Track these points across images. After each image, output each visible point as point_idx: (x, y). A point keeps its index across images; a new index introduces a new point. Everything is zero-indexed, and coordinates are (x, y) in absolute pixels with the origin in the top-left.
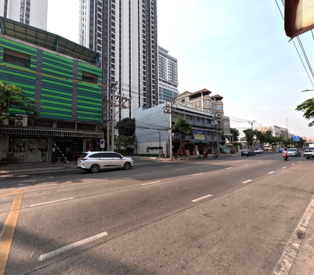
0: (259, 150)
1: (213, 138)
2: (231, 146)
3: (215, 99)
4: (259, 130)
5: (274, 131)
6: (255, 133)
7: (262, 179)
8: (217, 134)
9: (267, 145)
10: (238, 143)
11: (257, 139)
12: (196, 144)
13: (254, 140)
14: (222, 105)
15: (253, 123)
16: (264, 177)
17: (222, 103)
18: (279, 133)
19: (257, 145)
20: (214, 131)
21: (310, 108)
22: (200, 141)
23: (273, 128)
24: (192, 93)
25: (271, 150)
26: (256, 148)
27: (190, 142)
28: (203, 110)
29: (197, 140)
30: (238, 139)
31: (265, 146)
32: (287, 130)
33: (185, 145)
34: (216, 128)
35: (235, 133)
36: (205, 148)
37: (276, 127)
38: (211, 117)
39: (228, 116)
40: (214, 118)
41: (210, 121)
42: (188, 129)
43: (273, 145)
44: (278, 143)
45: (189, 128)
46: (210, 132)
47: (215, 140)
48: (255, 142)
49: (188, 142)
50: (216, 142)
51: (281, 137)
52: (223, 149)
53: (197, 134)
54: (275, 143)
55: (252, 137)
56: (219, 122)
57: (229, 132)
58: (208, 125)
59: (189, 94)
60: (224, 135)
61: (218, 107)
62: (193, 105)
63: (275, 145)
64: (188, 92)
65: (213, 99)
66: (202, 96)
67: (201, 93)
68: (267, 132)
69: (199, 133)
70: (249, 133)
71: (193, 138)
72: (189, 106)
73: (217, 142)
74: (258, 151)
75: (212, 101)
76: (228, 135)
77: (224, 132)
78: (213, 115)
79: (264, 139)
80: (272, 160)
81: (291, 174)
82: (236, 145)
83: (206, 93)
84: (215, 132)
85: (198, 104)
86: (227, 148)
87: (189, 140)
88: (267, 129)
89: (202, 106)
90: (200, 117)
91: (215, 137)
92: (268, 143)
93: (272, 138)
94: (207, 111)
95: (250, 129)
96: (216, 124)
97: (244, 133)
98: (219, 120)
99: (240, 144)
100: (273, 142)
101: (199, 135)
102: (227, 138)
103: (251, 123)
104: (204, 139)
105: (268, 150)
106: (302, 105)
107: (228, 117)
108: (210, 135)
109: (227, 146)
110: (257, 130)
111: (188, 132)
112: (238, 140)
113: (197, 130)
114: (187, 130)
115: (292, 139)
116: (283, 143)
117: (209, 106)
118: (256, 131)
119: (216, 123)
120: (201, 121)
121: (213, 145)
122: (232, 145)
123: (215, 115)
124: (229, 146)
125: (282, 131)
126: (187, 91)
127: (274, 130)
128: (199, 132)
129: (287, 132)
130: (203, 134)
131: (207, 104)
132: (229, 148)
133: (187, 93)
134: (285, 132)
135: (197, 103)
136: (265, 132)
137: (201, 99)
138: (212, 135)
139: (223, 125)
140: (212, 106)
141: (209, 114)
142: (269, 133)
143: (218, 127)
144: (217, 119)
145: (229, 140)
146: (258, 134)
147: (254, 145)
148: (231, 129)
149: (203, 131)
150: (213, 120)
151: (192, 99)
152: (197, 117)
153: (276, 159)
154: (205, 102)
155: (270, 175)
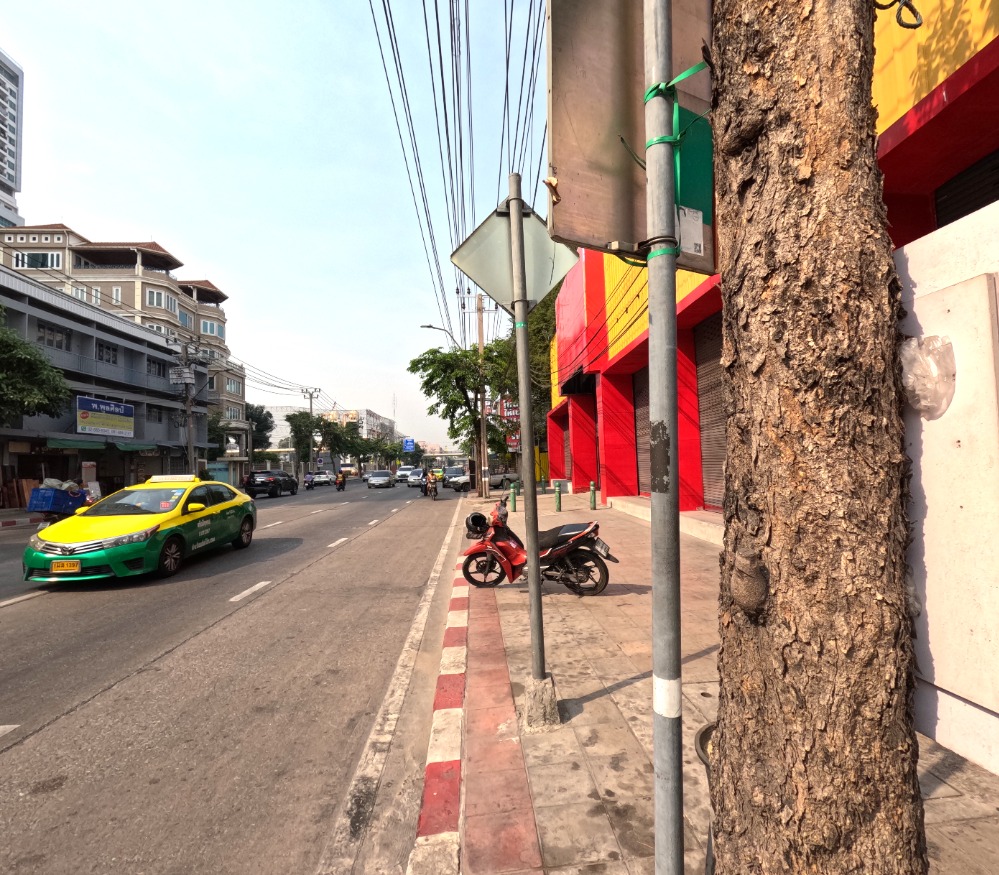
0: (325, 473)
1: (171, 433)
2: (241, 463)
3: (195, 294)
4: (331, 417)
5: (365, 425)
6: (318, 426)
7: (305, 571)
8: (191, 420)
9: (348, 461)
10: (268, 453)
11: (323, 443)
12: (88, 454)
13: (315, 445)
14: (222, 321)
15: (315, 395)
16: (311, 561)
17: (222, 313)
18: (375, 429)
19: (320, 461)
20: (178, 405)
21: (434, 371)
22: (107, 444)
23: (364, 415)
24: (89, 243)
25: (356, 474)
26: (319, 468)
27: (51, 445)
28: (138, 320)
29: (95, 439)
30: (271, 440)
31: (342, 462)
32: (392, 423)
33: (20, 457)
34: (187, 397)
35: (260, 421)
36: (132, 471)
37: (370, 413)
38: (170, 352)
39: (239, 363)
40: (180, 359)
41: (162, 367)
42: (33, 383)
43: (360, 461)
44: (372, 456)
45: (43, 382)
46: (160, 408)
47: (182, 442)
48: (318, 452)
49: (38, 442)
50: (184, 450)
51: (378, 441)
52: (210, 474)
53: (95, 410)
54: (364, 455)
55: (309, 436)
56: (199, 376)
57: (242, 417)
58: (155, 383)
59: (74, 243)
60: (221, 424)
61: (205, 324)
62: (94, 293)
63: (366, 460)
64: (71, 233)
65: (186, 289)
66: (139, 268)
67: (134, 255)
68: (349, 424)
69: (102, 407)
70: (302, 424)
71: (72, 427)
72: (68, 289)
73: (187, 447)
74: (323, 478)
75: (184, 298)
76: (233, 425)
77: (220, 414)
78: (178, 348)
79: (341, 445)
80: (351, 501)
81: (384, 540)
82: (259, 459)
83: (158, 260)
84: (184, 411)
85: (117, 294)
86: (227, 470)
87: (42, 435)
88: (351, 416)
89: (138, 306)
90: (113, 345)
91: (181, 429)
92: (349, 456)
93: (359, 441)
94: (159, 328)
95: (307, 413)
96: (188, 381)
97: (288, 424)
98: (200, 369)
99: (274, 458)
100: (361, 452)
101: (104, 414)
102: (234, 436)
103: (308, 396)
104: (132, 435)
105: (349, 473)
106: (419, 361)
107: (241, 368)
108: (160, 420)
109: (230, 462)
110: (325, 418)
111: (36, 398)
112: (269, 444)
113: (97, 396)
114: (27, 386)
115: (401, 446)
116: (382, 455)
117: (166, 311)
118: (320, 419)
119: (188, 377)
120: (121, 360)
121: (172, 458)
122: (246, 459)
123: (185, 349)
124: (235, 462)
125: (382, 426)
126: (62, 226)
127: (365, 421)
128: (109, 405)
129: (392, 430)
130: (127, 413)
131: (159, 304)
132: (234, 469)
133: (62, 233)
134: (388, 429)
135: (114, 289)
136: (345, 425)
137: (135, 276)
138: (170, 419)
139: (221, 389)
140: (183, 316)
141: (161, 342)
142: (354, 427)
143: (194, 392)
144: (193, 366)
145: (238, 443)
146: (328, 428)
147: (315, 460)
148: (248, 407)
149: (127, 402)
150: (178, 365)
151: (86, 264)
152: (97, 339)
153: (362, 500)
154: (151, 293)
155: (333, 550)
